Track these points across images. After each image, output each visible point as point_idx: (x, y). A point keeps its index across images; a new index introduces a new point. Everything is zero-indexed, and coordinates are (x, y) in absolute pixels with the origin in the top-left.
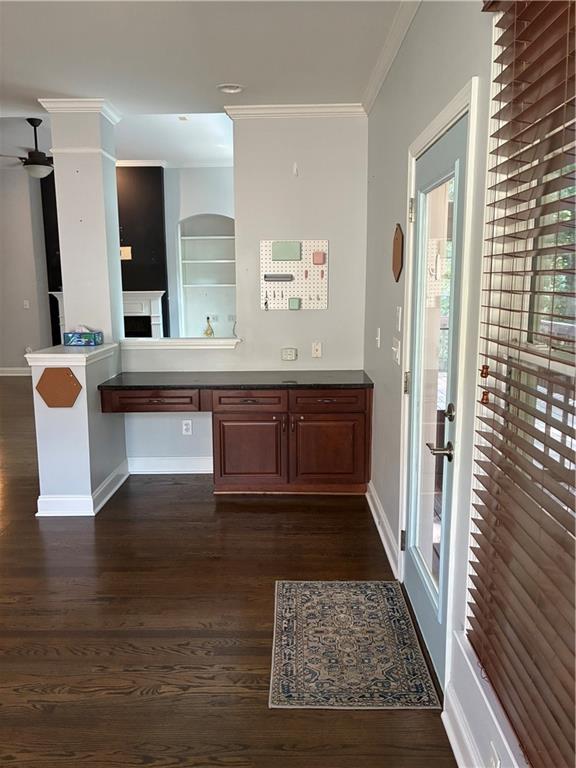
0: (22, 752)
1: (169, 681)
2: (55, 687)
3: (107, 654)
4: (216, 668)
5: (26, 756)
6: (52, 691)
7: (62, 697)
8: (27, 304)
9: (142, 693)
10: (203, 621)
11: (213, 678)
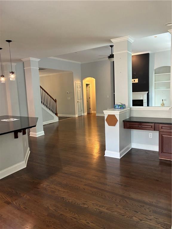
0: (92, 222)
1: (136, 216)
2: (103, 206)
3: (119, 201)
4: (152, 217)
5: (92, 224)
6: (102, 207)
7: (104, 210)
8: (108, 96)
9: (127, 217)
10: (150, 200)
11: (151, 220)
